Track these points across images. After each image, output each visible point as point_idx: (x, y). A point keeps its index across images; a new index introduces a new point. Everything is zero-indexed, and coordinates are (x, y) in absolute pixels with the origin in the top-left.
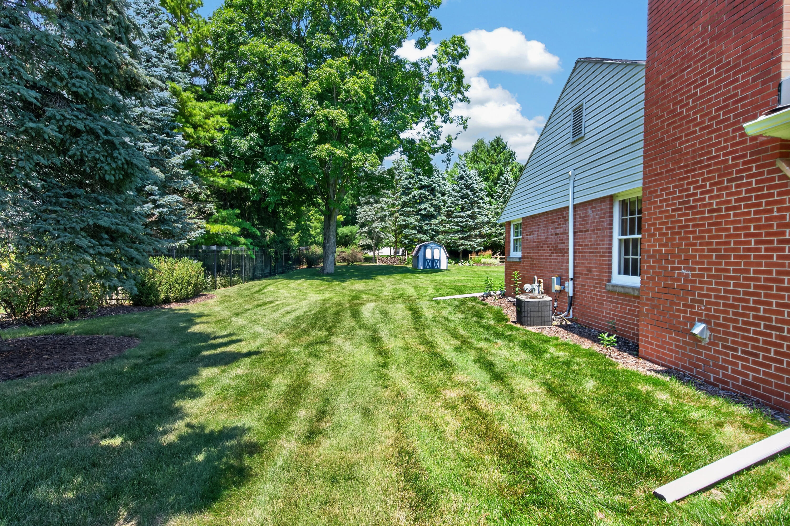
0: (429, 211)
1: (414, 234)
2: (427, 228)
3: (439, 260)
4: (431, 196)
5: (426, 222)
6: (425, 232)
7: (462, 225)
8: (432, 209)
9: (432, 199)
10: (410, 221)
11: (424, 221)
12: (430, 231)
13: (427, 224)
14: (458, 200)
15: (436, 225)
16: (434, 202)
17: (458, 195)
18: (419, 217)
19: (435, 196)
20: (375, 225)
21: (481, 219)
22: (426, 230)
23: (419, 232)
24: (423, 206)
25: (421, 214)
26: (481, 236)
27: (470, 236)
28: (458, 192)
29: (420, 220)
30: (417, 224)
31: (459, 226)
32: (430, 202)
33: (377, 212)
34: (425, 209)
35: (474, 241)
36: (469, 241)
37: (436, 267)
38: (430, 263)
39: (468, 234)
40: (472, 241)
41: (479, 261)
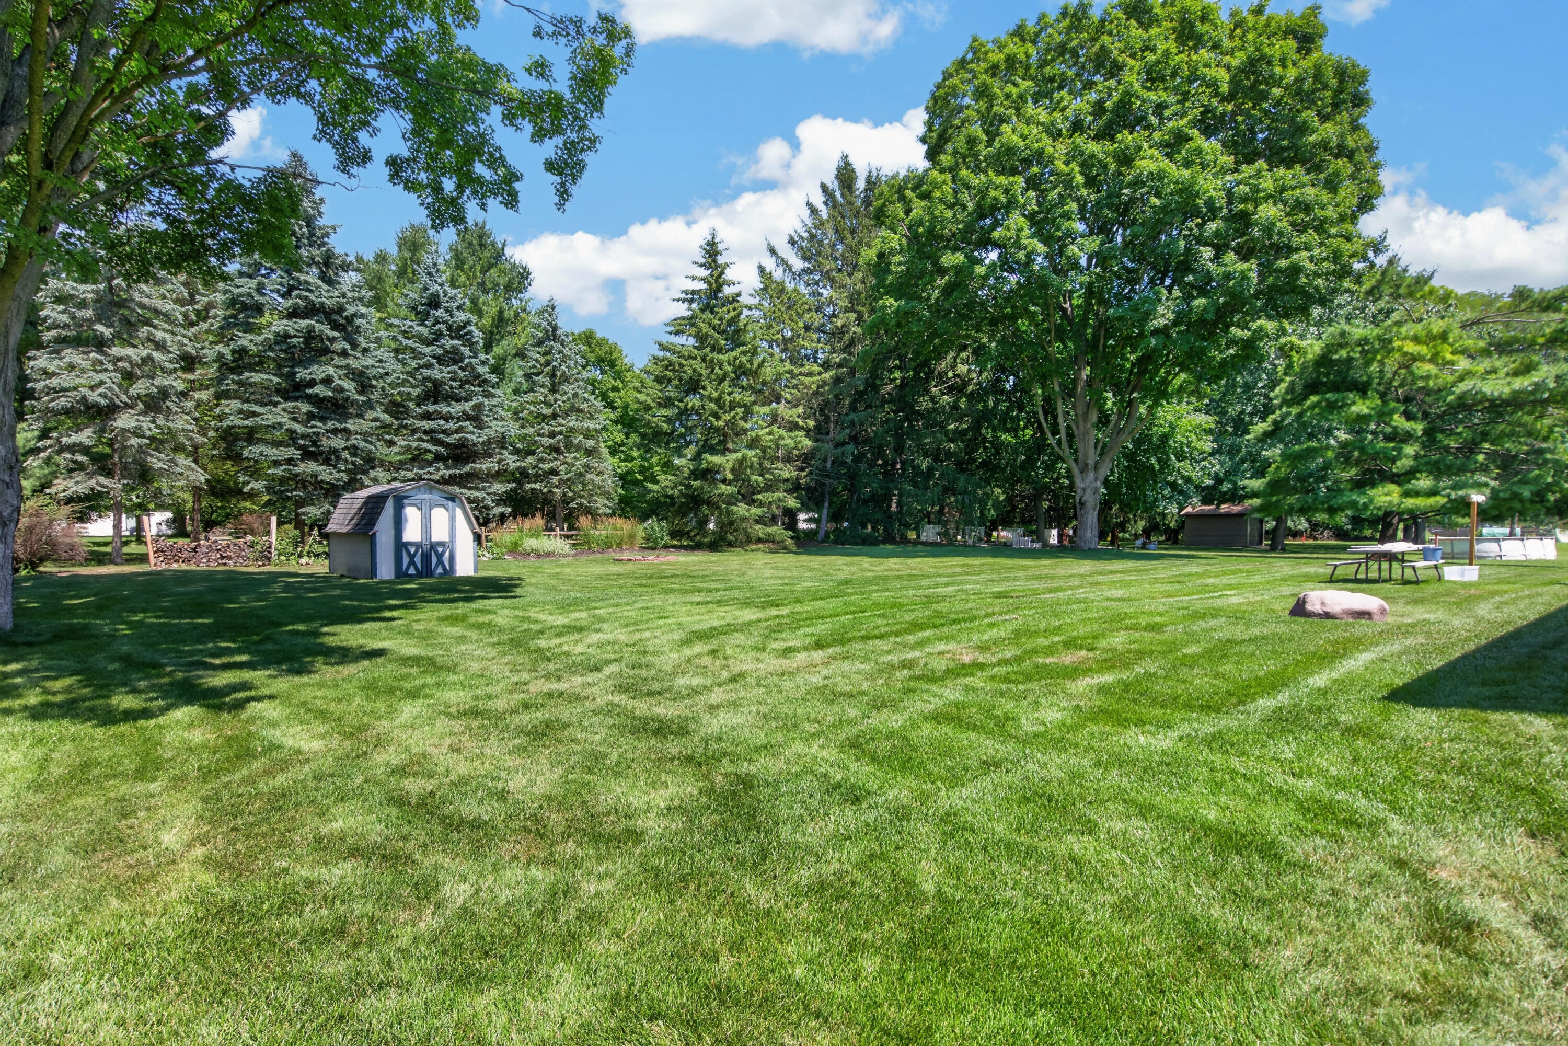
0: (342, 390)
1: (290, 461)
2: (337, 442)
3: (449, 545)
4: (341, 345)
5: (330, 424)
6: (329, 458)
7: (449, 440)
8: (349, 386)
9: (344, 354)
10: (271, 419)
11: (323, 419)
12: (345, 455)
13: (335, 431)
14: (429, 366)
15: (365, 436)
16: (354, 364)
17: (427, 350)
18: (305, 407)
19: (354, 345)
20: (124, 421)
21: (495, 428)
22: (335, 451)
23: (308, 455)
24: (318, 371)
25: (310, 399)
26: (499, 475)
27: (471, 475)
28: (429, 344)
29: (311, 416)
30: (299, 428)
31: (440, 443)
32: (338, 361)
33: (129, 377)
34: (327, 381)
35: (483, 489)
36: (470, 489)
37: (440, 570)
38: (418, 560)
39: (467, 468)
40: (477, 489)
41: (516, 544)
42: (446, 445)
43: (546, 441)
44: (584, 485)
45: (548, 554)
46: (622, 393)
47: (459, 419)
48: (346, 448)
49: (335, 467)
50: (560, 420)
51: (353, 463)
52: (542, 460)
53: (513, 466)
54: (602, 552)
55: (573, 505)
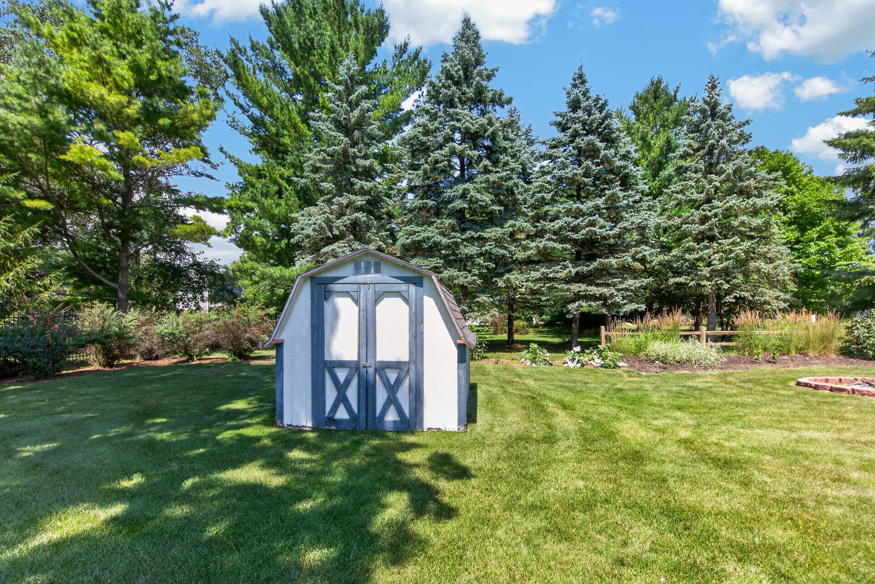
2: (472, 250)
3: (410, 369)
5: (469, 234)
7: (575, 236)
13: (471, 240)
15: (499, 242)
19: (496, 163)
22: (470, 258)
35: (615, 285)
36: (598, 285)
37: (391, 416)
38: (352, 394)
39: (595, 264)
40: (608, 285)
41: (640, 348)
42: (575, 242)
43: (696, 228)
44: (746, 275)
45: (680, 363)
46: (796, 197)
47: (591, 214)
48: (481, 254)
49: (470, 271)
50: (716, 203)
51: (487, 268)
52: (689, 250)
53: (656, 260)
54: (772, 361)
55: (729, 299)
